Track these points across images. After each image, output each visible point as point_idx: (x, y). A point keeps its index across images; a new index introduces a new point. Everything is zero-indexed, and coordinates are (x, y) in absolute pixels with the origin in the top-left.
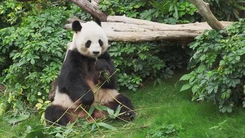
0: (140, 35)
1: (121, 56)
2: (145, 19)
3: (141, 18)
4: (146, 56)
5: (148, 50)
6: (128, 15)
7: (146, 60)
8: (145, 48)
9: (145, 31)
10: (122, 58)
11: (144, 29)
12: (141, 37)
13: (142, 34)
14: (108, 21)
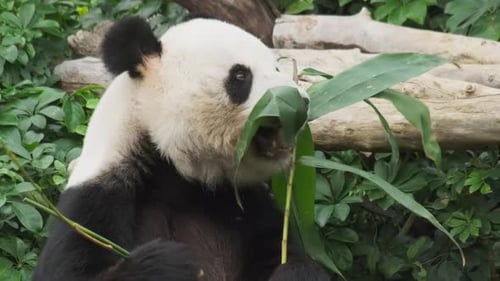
0: (451, 115)
1: (353, 222)
2: (470, 31)
3: (452, 23)
4: (478, 224)
5: (487, 190)
6: (382, 12)
7: (476, 245)
8: (472, 183)
9: (470, 93)
10: (353, 235)
11: (465, 86)
12: (455, 123)
13: (458, 109)
14: (281, 45)
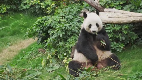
0: (124, 20)
1: (113, 32)
2: (126, 10)
3: (124, 9)
4: (127, 32)
5: (128, 28)
6: (116, 8)
7: (127, 34)
8: (126, 27)
9: (126, 17)
10: (113, 33)
13: (125, 19)
14: (105, 12)
